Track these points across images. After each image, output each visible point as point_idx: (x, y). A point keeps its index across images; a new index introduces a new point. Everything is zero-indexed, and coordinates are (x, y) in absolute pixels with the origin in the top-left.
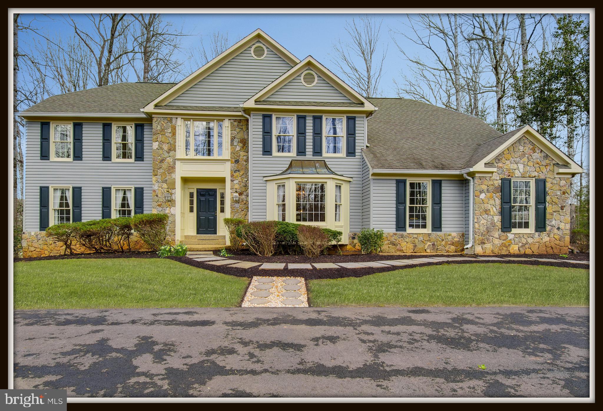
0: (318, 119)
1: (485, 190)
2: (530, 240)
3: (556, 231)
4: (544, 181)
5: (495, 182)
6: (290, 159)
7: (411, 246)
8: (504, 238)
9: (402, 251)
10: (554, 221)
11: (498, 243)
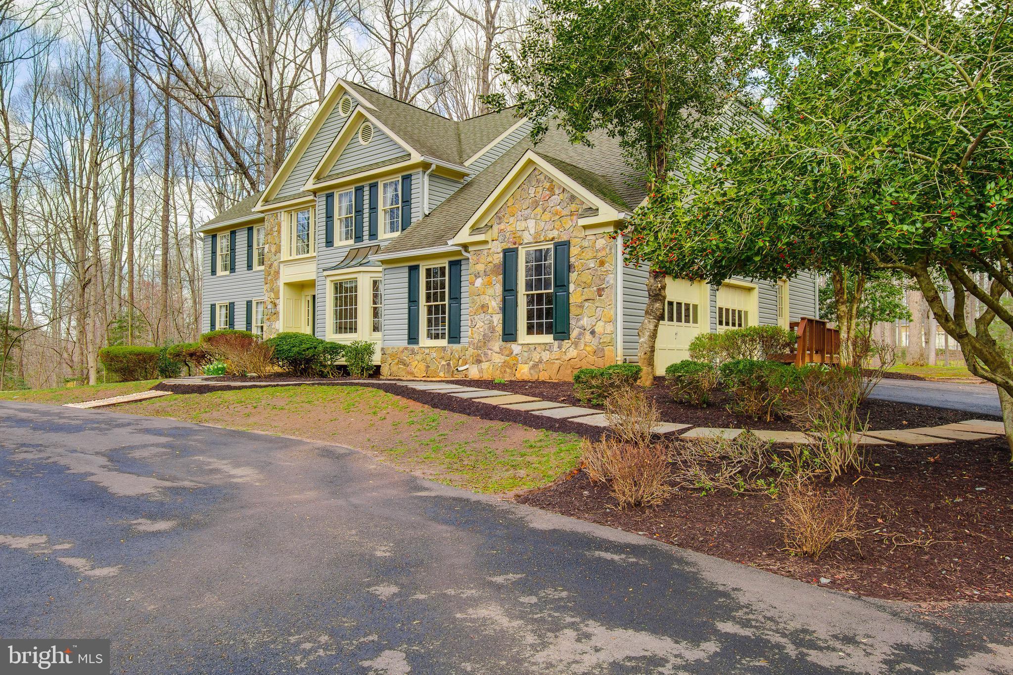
0: (374, 187)
1: (482, 273)
2: (546, 356)
3: (588, 337)
4: (567, 244)
5: (496, 256)
6: (348, 249)
7: (422, 366)
8: (507, 352)
9: (412, 373)
10: (585, 319)
11: (498, 361)
